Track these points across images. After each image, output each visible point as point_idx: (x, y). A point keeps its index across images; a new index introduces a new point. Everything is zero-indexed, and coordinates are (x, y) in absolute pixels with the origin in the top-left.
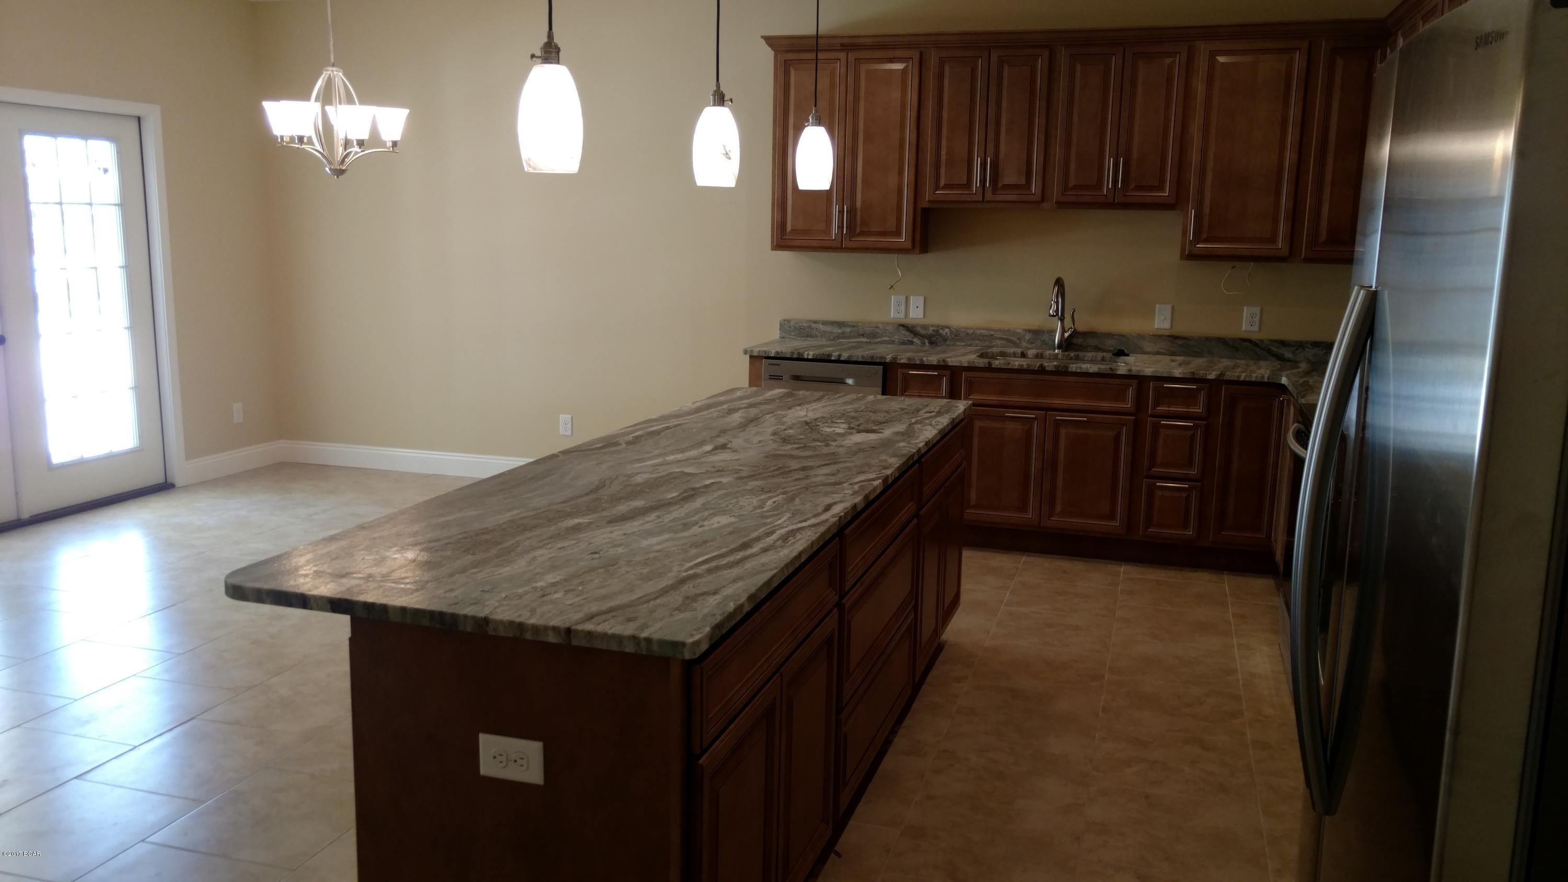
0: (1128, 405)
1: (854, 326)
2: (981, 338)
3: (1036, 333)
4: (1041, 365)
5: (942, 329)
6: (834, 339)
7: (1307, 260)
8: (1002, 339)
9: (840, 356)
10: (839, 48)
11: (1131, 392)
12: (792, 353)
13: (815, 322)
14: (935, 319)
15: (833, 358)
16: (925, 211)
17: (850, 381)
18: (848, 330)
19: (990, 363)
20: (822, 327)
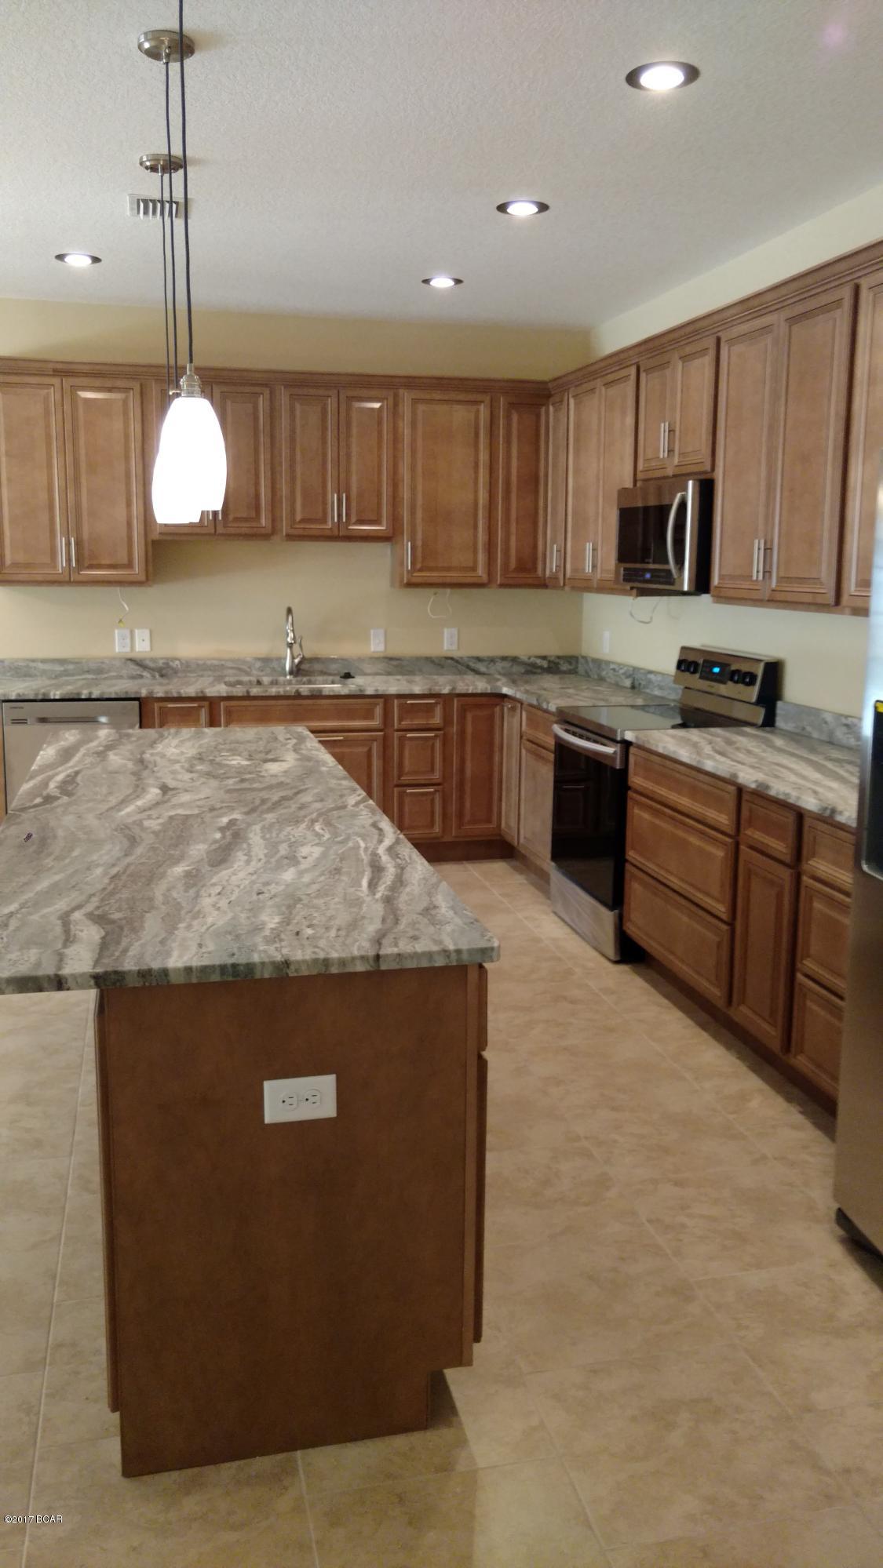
0: (376, 722)
1: (77, 663)
2: (212, 668)
3: (266, 660)
4: (297, 691)
5: (172, 661)
6: (56, 677)
7: (502, 586)
8: (232, 668)
9: (90, 693)
10: (51, 373)
11: (378, 711)
12: (37, 695)
13: (33, 661)
14: (163, 651)
15: (83, 697)
16: (154, 542)
17: (103, 719)
18: (71, 667)
19: (248, 692)
20: (41, 666)
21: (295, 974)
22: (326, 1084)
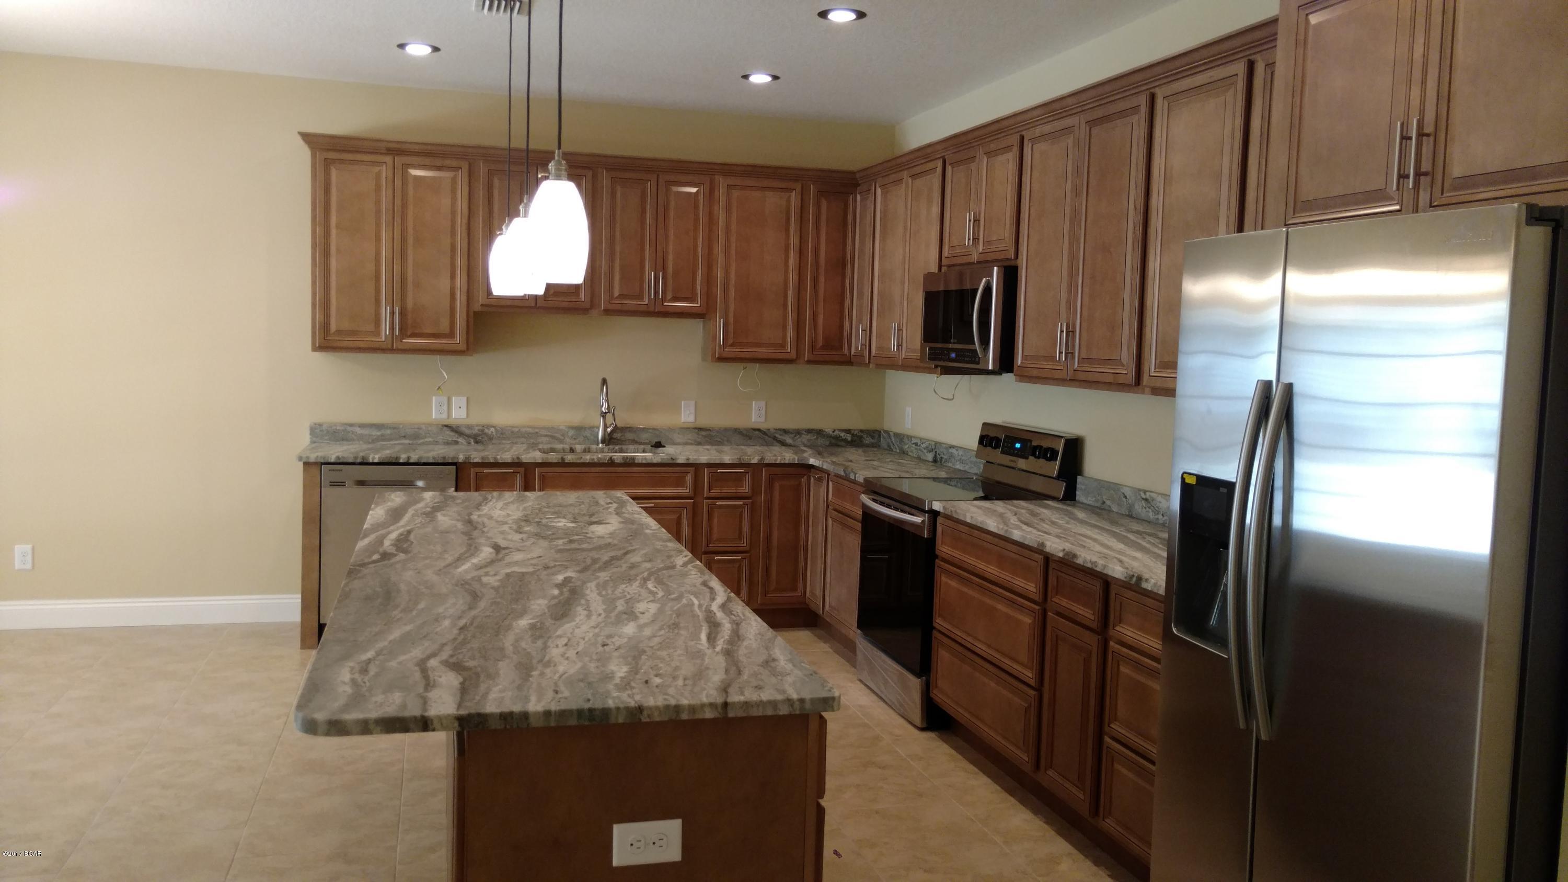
0: (686, 490)
1: (394, 428)
2: (526, 436)
3: (579, 429)
4: (611, 458)
5: (486, 428)
6: (373, 442)
7: (809, 362)
8: (546, 436)
9: (409, 458)
10: (385, 152)
11: (689, 479)
12: (356, 458)
13: (351, 425)
14: (479, 418)
15: (401, 461)
16: (476, 314)
17: (420, 483)
18: (388, 432)
19: (563, 459)
20: (359, 431)
21: (648, 720)
22: (672, 829)
